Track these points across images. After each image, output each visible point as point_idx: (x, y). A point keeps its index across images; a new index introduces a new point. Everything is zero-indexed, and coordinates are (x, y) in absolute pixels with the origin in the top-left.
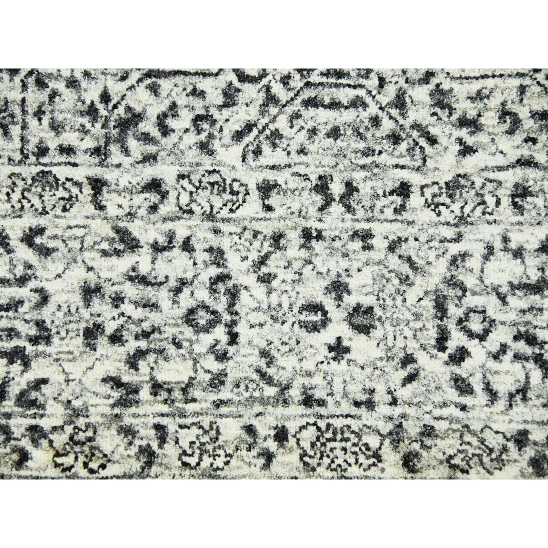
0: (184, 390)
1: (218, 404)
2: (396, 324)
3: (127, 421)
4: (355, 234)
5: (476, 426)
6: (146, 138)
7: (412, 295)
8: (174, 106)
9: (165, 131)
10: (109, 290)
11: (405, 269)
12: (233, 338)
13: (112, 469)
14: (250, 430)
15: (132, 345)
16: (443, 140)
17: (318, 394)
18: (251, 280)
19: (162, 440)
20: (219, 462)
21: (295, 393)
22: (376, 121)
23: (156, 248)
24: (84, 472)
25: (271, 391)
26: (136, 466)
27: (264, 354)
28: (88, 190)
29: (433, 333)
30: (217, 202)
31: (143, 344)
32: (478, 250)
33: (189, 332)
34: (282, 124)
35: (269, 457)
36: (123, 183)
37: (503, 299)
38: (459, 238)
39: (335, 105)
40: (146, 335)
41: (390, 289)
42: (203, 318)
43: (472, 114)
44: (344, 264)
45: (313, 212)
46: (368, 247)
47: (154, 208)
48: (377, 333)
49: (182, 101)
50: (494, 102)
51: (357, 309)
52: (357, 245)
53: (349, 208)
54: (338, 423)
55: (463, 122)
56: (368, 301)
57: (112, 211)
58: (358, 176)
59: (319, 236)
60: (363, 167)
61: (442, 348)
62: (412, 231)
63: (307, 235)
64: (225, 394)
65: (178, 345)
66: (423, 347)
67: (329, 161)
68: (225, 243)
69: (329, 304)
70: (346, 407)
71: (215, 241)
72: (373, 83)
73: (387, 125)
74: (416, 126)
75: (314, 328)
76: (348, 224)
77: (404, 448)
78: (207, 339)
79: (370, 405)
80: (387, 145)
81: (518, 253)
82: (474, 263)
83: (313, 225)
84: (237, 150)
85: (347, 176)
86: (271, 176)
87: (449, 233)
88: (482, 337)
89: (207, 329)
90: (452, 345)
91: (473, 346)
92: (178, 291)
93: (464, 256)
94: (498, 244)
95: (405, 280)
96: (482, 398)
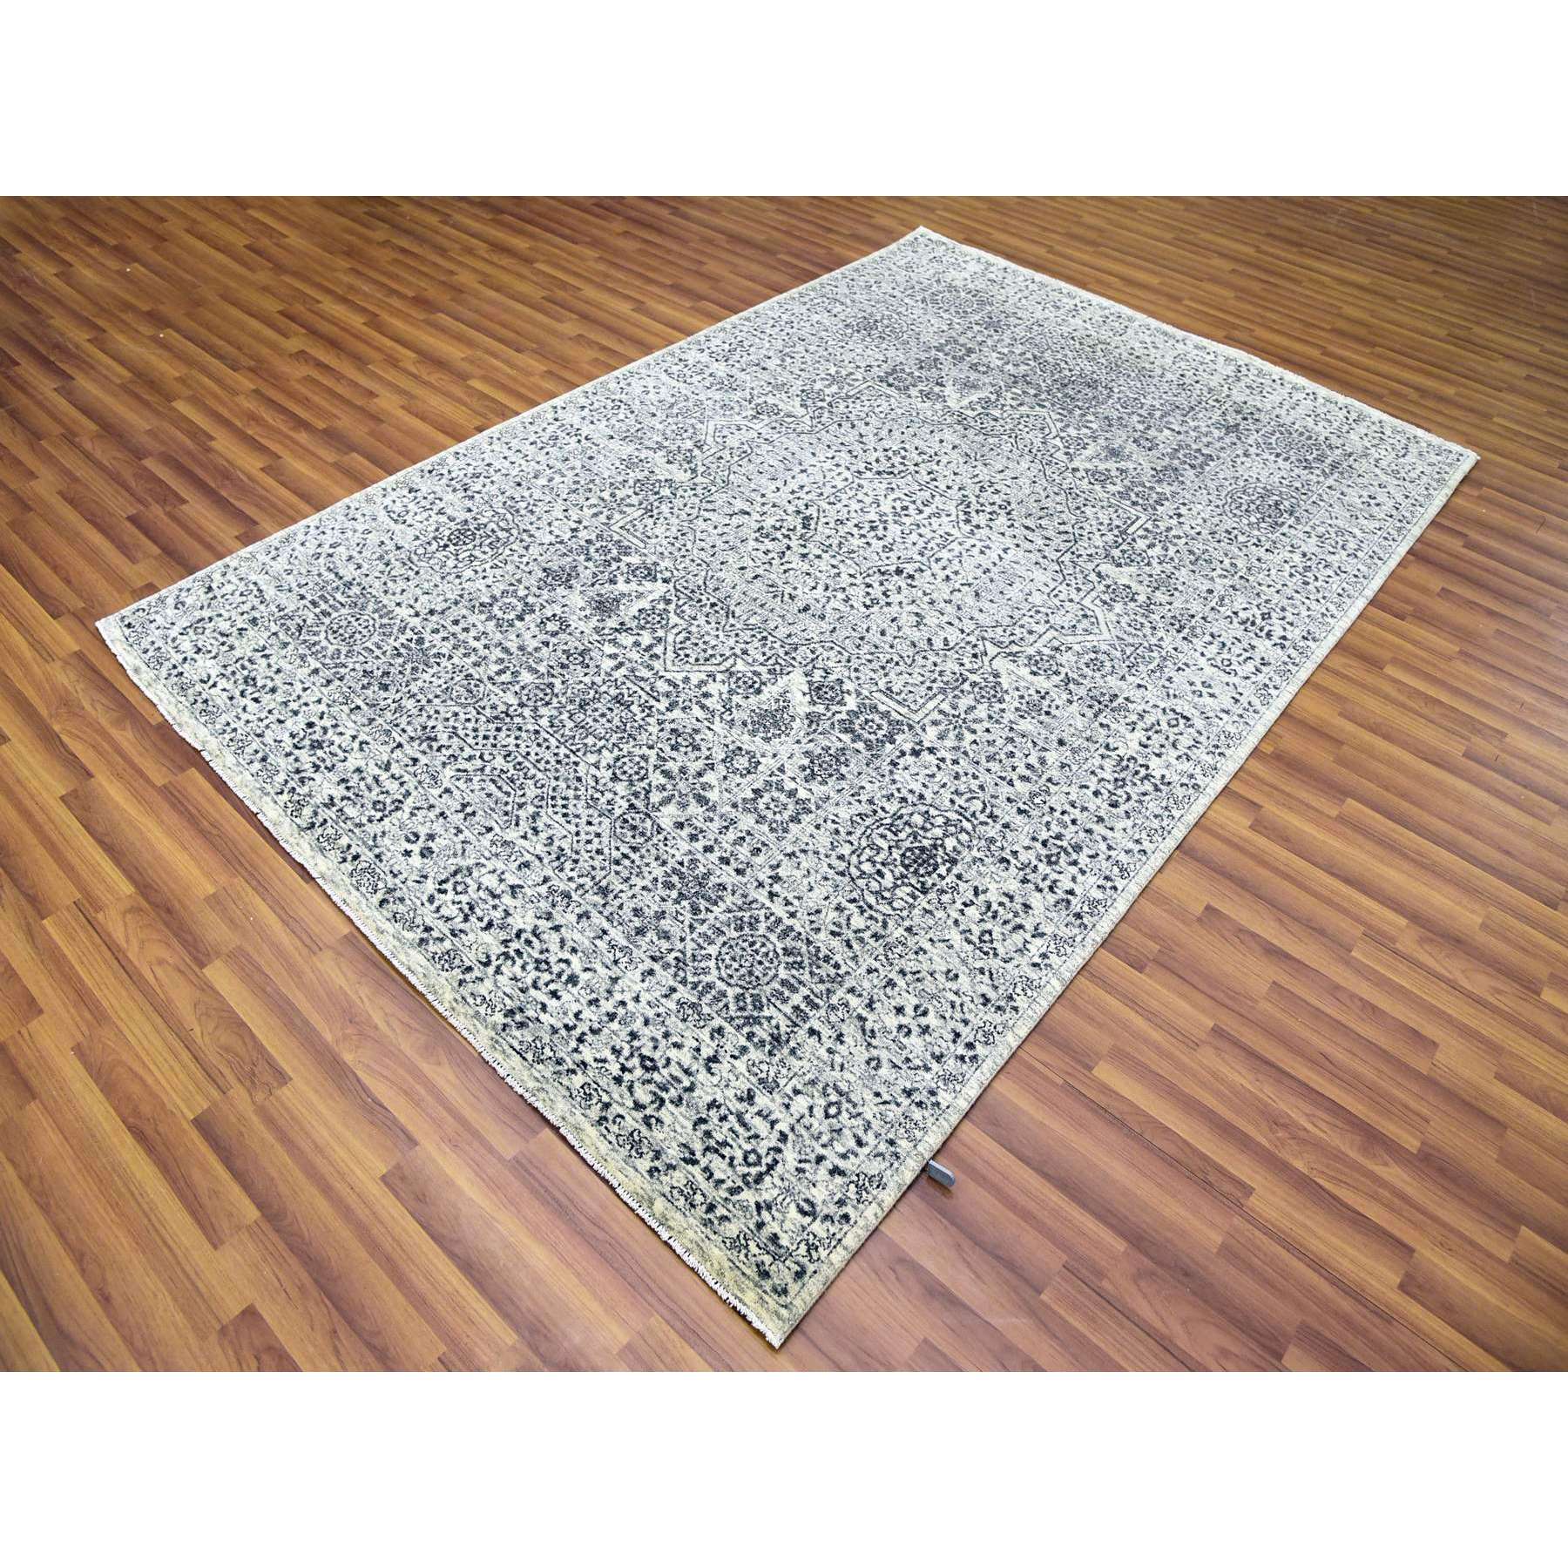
6: (431, 747)
9: (439, 750)
12: (381, 819)
14: (349, 846)
15: (350, 794)
18: (408, 810)
21: (377, 851)
22: (507, 803)
23: (393, 776)
25: (371, 843)
27: (384, 833)
34: (476, 779)
35: (344, 860)
39: (500, 788)
42: (380, 806)
50: (551, 832)
55: (534, 829)
56: (435, 849)
63: (442, 814)
68: (414, 793)
69: (422, 838)
70: (387, 869)
71: (412, 790)
73: (509, 808)
75: (408, 840)
78: (373, 812)
79: (395, 876)
81: (501, 880)
82: (483, 870)
86: (453, 789)
87: (487, 854)
90: (444, 886)
95: (455, 855)
96: (433, 908)
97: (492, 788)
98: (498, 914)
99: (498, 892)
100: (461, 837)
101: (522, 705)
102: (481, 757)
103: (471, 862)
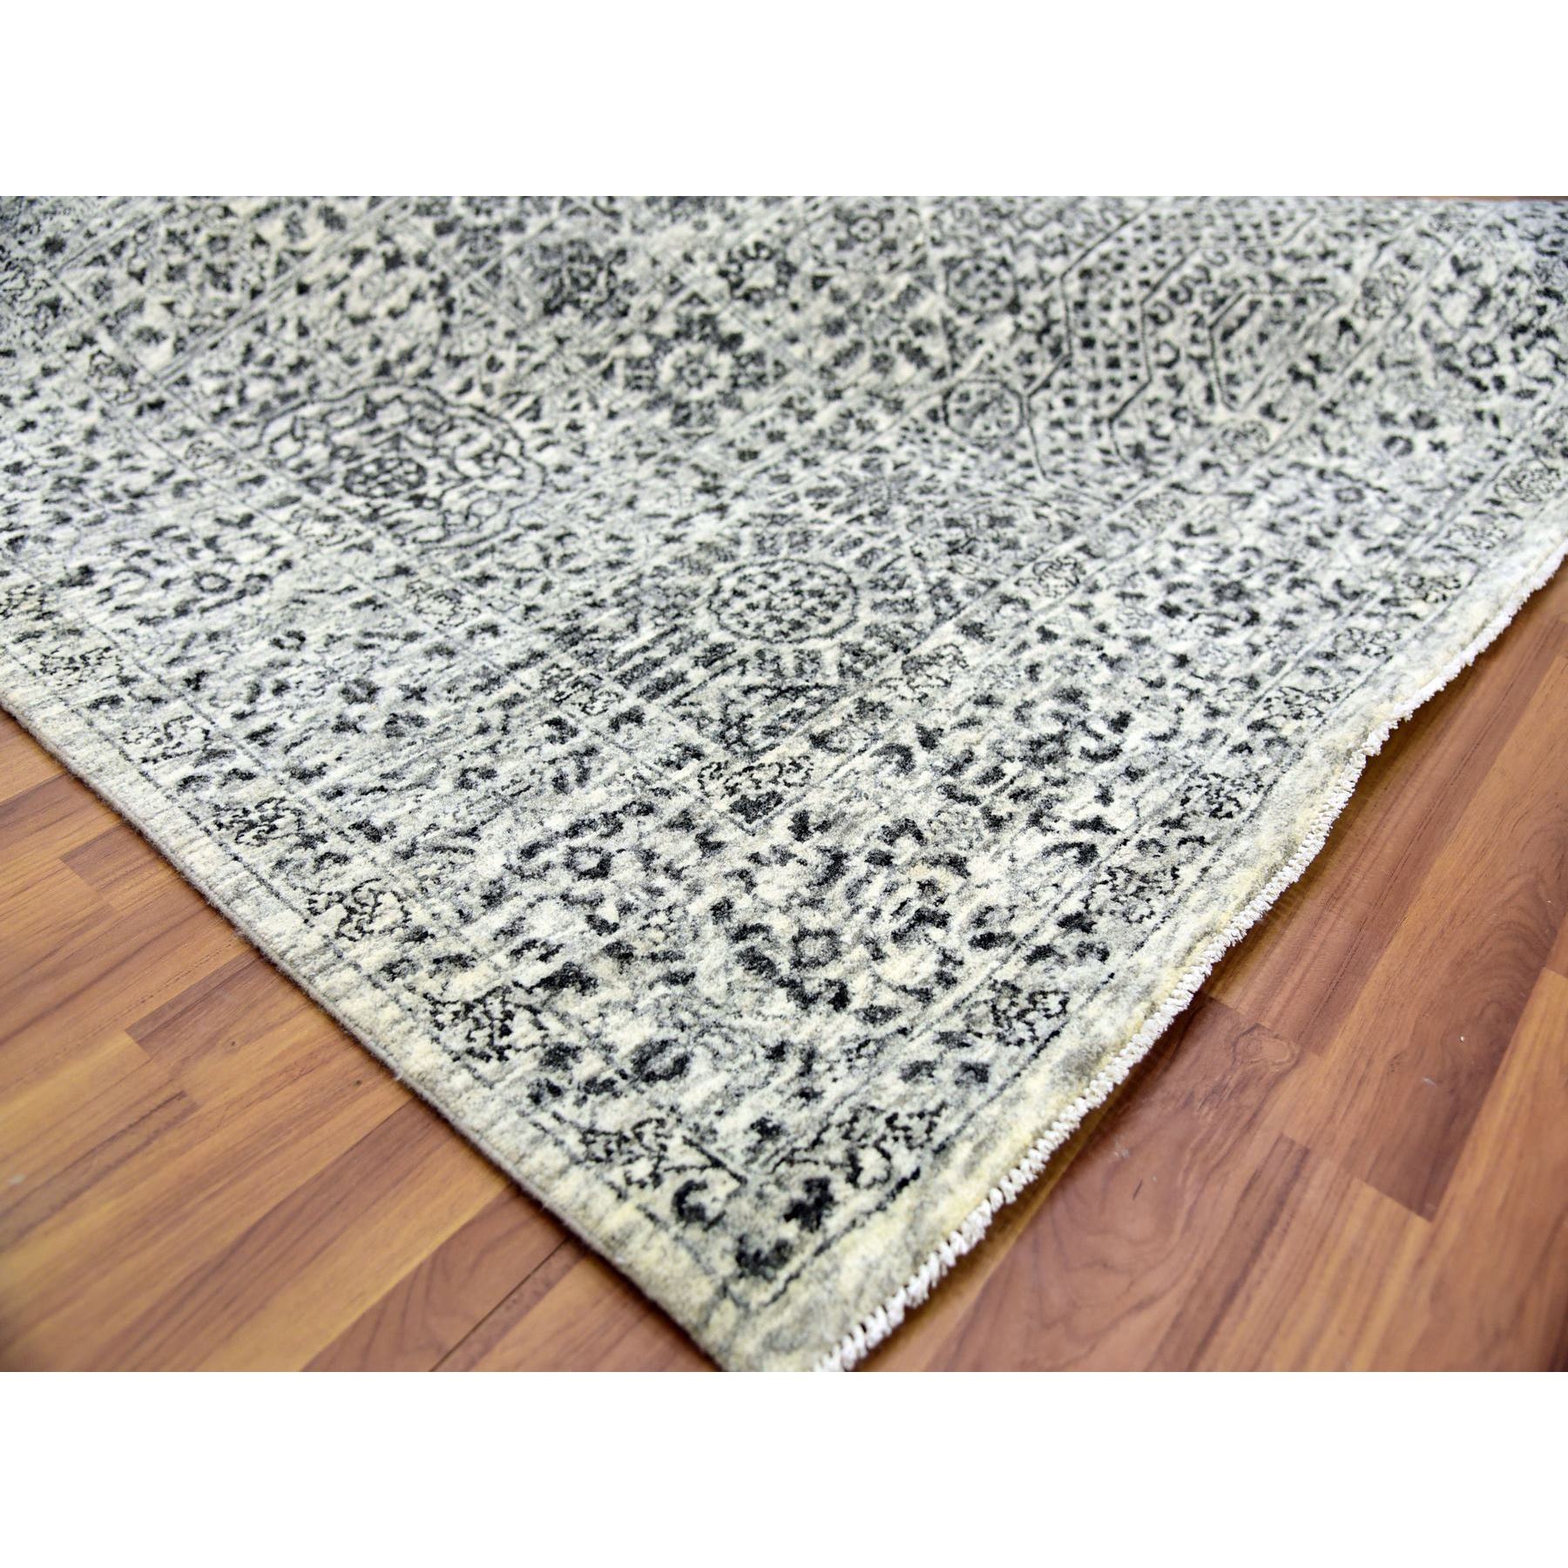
2: (1443, 403)
7: (1428, 378)
8: (1150, 423)
11: (1405, 370)
16: (1328, 275)
22: (1277, 304)
29: (1469, 388)
32: (1428, 313)
34: (1225, 367)
37: (1477, 325)
38: (1410, 319)
39: (1242, 321)
43: (1320, 250)
44: (1369, 404)
45: (1311, 395)
46: (1368, 381)
48: (1442, 419)
49: (1150, 415)
52: (1360, 387)
53: (1329, 371)
56: (1411, 408)
58: (1309, 345)
59: (1335, 404)
60: (1306, 337)
61: (1485, 389)
62: (1379, 344)
66: (1475, 400)
67: (1280, 357)
72: (1246, 285)
73: (1286, 299)
74: (1303, 282)
76: (1340, 381)
80: (1302, 311)
81: (1451, 290)
82: (1436, 323)
85: (1302, 353)
91: (1498, 369)
93: (1425, 326)
94: (1434, 297)
95: (1413, 376)
97: (1244, 335)
98: (1522, 286)
99: (1476, 293)
100: (1371, 372)
101: (1014, 307)
102: (1169, 365)
103: (1423, 348)
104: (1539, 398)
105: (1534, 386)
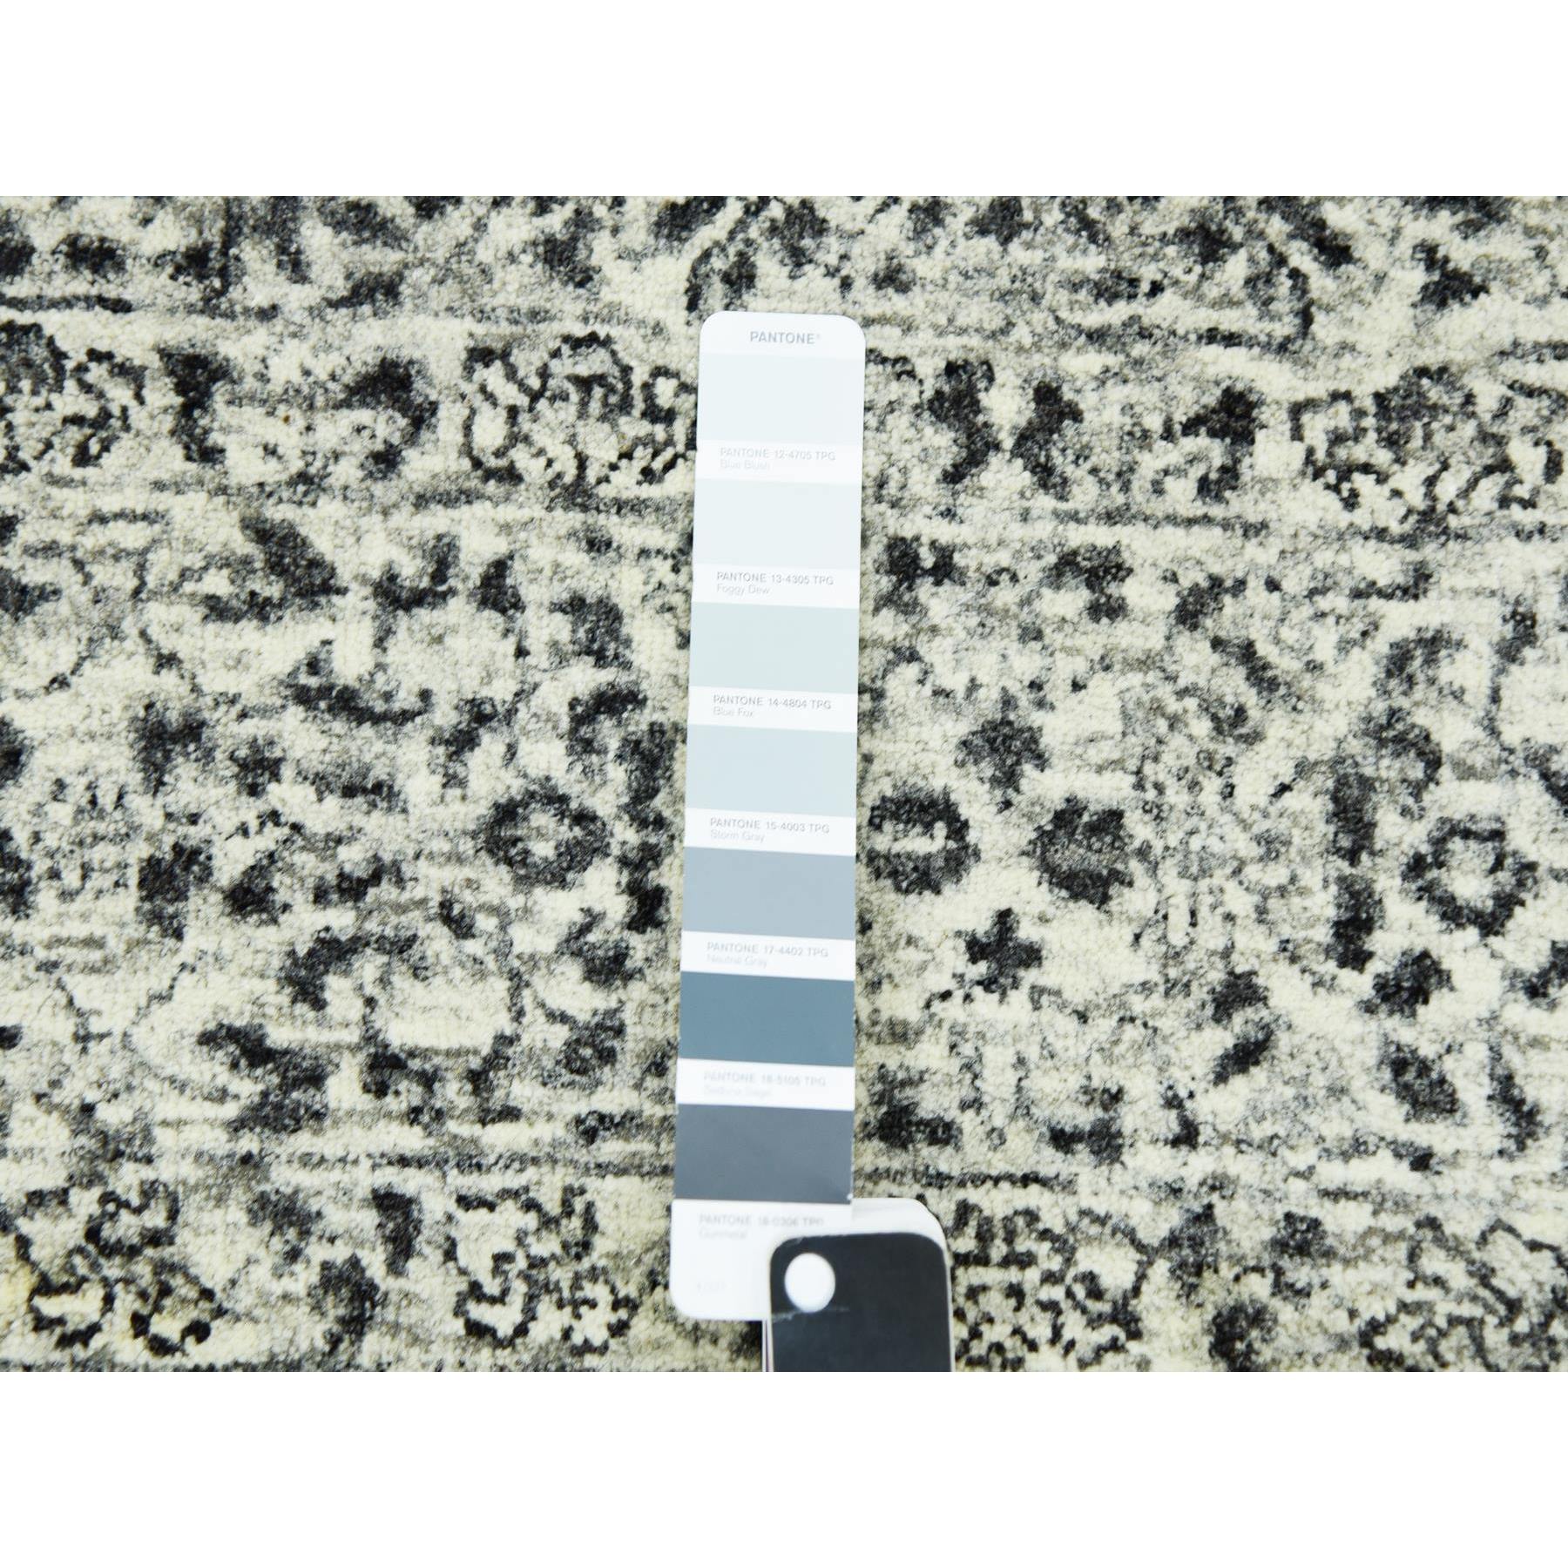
0: (478, 1080)
1: (590, 1129)
2: (1198, 869)
3: (284, 1177)
4: (1066, 565)
5: (1464, 1224)
6: (363, 221)
7: (1256, 773)
10: (230, 733)
11: (1234, 686)
12: (648, 907)
13: (226, 1341)
15: (304, 923)
16: (1372, 252)
17: (931, 1102)
19: (401, 1247)
20: (593, 1326)
23: (392, 596)
24: (134, 1350)
26: (312, 1331)
28: (162, 395)
29: (1323, 905)
30: (601, 445)
31: (341, 920)
32: (1483, 626)
33: (495, 883)
36: (284, 371)
38: (1417, 584)
40: (351, 889)
41: (1181, 750)
42: (545, 836)
44: (1027, 663)
45: (925, 484)
46: (1107, 610)
47: (386, 461)
48: (1136, 900)
51: (1068, 816)
52: (1072, 600)
53: (1045, 476)
54: (997, 1202)
56: (1106, 791)
57: (244, 466)
58: (1082, 364)
59: (945, 570)
60: (1097, 337)
61: (1356, 958)
62: (1261, 555)
63: (902, 562)
64: (614, 1096)
65: (460, 926)
66: (1289, 952)
67: (982, 312)
68: (625, 584)
69: (973, 797)
70: (1025, 1150)
71: (591, 578)
74: (1279, 203)
75: (922, 878)
76: (1043, 530)
77: (1216, 1291)
78: (559, 908)
79: (1106, 1143)
80: (1179, 264)
82: (1469, 669)
83: (925, 527)
84: (672, 269)
85: (1041, 364)
87: (1385, 565)
88: (1491, 923)
89: (558, 875)
90: (1387, 945)
91: (1458, 949)
92: (461, 742)
93: (1435, 644)
94: (1550, 608)
95: (1231, 724)
96: (1485, 1127)
104: (1433, 1134)
105: (1473, 1090)
